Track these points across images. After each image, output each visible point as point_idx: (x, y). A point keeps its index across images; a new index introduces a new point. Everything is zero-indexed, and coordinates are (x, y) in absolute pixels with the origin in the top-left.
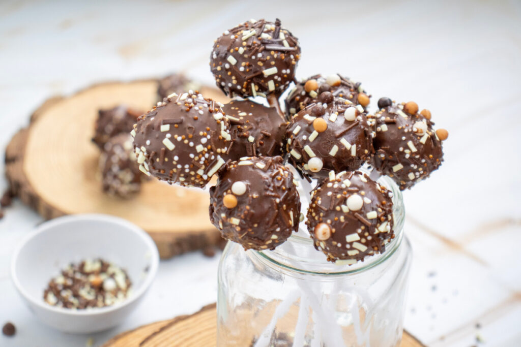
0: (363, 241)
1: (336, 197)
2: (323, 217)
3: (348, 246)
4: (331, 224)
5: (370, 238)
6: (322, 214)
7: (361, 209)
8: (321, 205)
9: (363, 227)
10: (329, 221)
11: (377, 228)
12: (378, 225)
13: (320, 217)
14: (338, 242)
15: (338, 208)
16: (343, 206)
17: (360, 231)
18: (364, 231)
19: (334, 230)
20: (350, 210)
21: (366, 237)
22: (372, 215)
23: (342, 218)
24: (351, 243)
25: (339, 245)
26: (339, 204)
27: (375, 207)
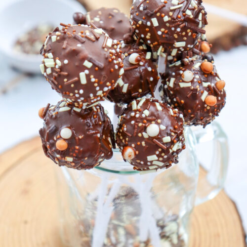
0: (161, 159)
1: (138, 126)
2: (129, 141)
3: (149, 164)
4: (135, 147)
5: (166, 157)
6: (127, 139)
7: (158, 135)
8: (126, 131)
9: (160, 150)
10: (133, 145)
11: (171, 149)
12: (172, 146)
13: (125, 141)
14: (141, 161)
15: (140, 135)
16: (144, 133)
17: (157, 153)
18: (161, 153)
19: (137, 152)
20: (149, 136)
21: (162, 157)
22: (167, 139)
23: (143, 143)
24: (151, 162)
25: (142, 163)
26: (141, 132)
27: (169, 132)
